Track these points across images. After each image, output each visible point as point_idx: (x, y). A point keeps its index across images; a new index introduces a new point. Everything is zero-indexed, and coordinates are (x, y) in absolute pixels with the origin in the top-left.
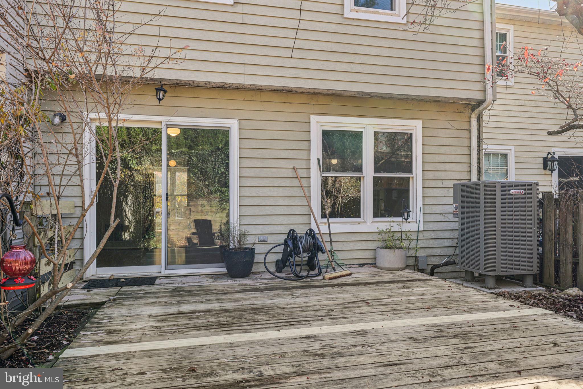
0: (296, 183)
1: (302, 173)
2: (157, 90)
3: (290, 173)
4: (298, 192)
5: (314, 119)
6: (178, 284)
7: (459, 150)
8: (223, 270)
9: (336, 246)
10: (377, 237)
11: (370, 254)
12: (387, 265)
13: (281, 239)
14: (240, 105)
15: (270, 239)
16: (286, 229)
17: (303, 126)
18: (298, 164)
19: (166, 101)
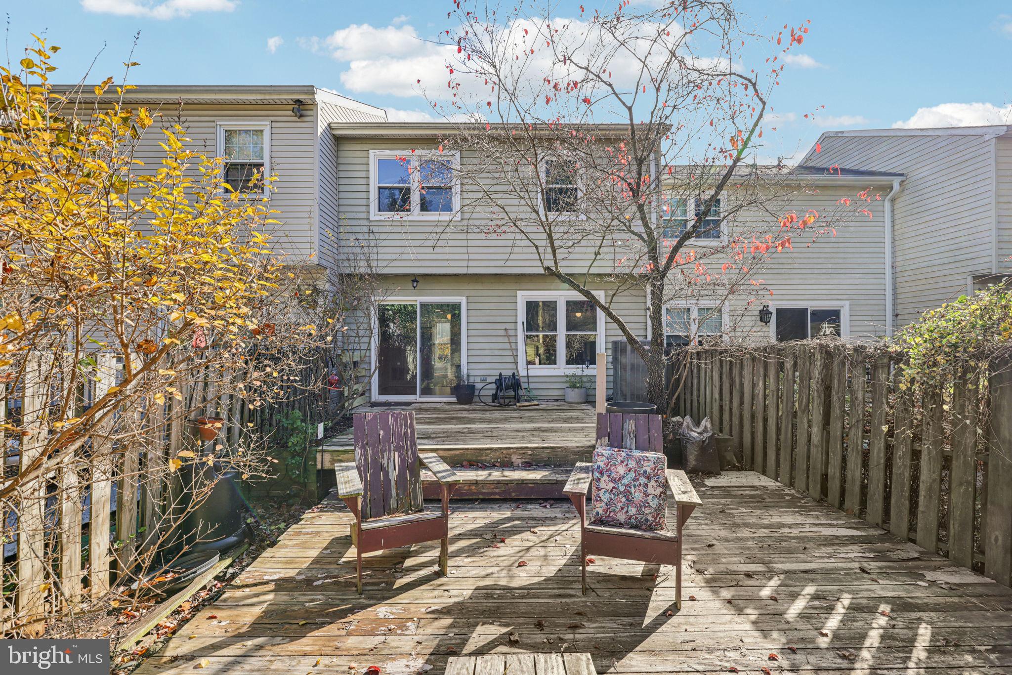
0: (506, 340)
1: (511, 333)
2: (413, 281)
3: (503, 333)
4: (507, 346)
5: (519, 293)
6: (423, 406)
7: (637, 312)
8: (454, 400)
9: (532, 386)
10: (564, 380)
11: (561, 392)
12: (570, 400)
13: (493, 379)
14: (466, 287)
15: (489, 380)
16: (497, 373)
17: (512, 299)
18: (508, 326)
19: (420, 286)
